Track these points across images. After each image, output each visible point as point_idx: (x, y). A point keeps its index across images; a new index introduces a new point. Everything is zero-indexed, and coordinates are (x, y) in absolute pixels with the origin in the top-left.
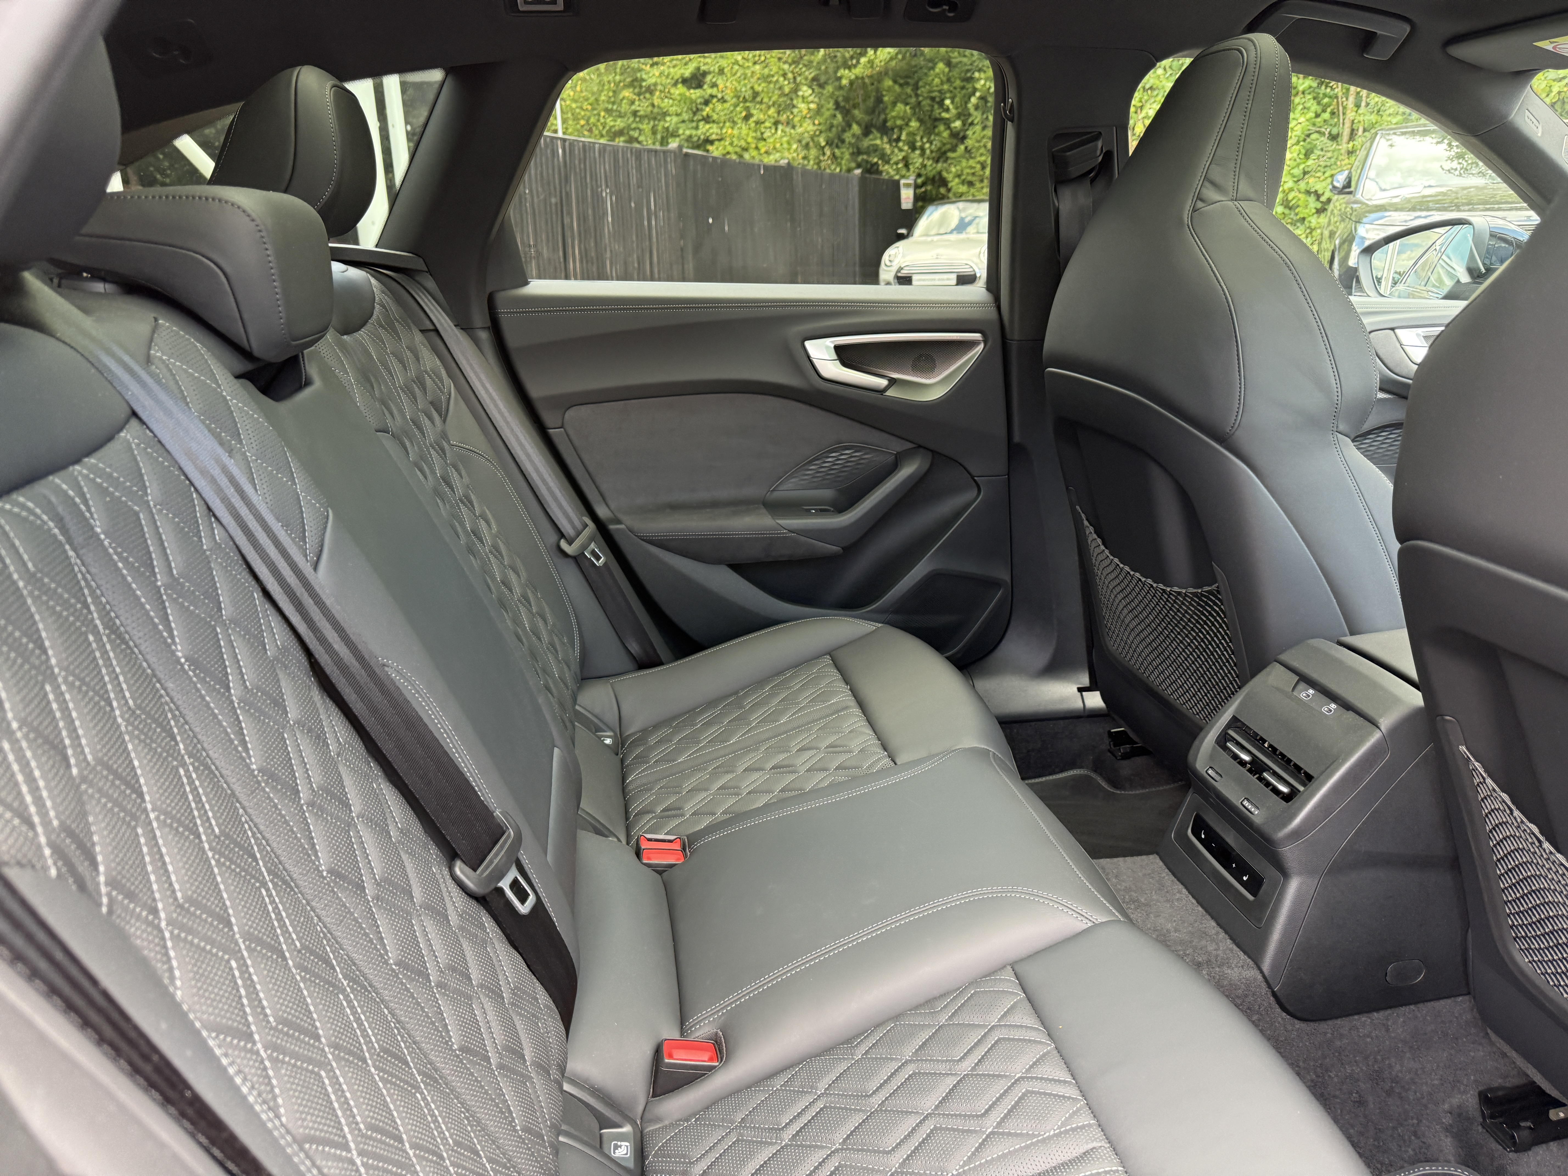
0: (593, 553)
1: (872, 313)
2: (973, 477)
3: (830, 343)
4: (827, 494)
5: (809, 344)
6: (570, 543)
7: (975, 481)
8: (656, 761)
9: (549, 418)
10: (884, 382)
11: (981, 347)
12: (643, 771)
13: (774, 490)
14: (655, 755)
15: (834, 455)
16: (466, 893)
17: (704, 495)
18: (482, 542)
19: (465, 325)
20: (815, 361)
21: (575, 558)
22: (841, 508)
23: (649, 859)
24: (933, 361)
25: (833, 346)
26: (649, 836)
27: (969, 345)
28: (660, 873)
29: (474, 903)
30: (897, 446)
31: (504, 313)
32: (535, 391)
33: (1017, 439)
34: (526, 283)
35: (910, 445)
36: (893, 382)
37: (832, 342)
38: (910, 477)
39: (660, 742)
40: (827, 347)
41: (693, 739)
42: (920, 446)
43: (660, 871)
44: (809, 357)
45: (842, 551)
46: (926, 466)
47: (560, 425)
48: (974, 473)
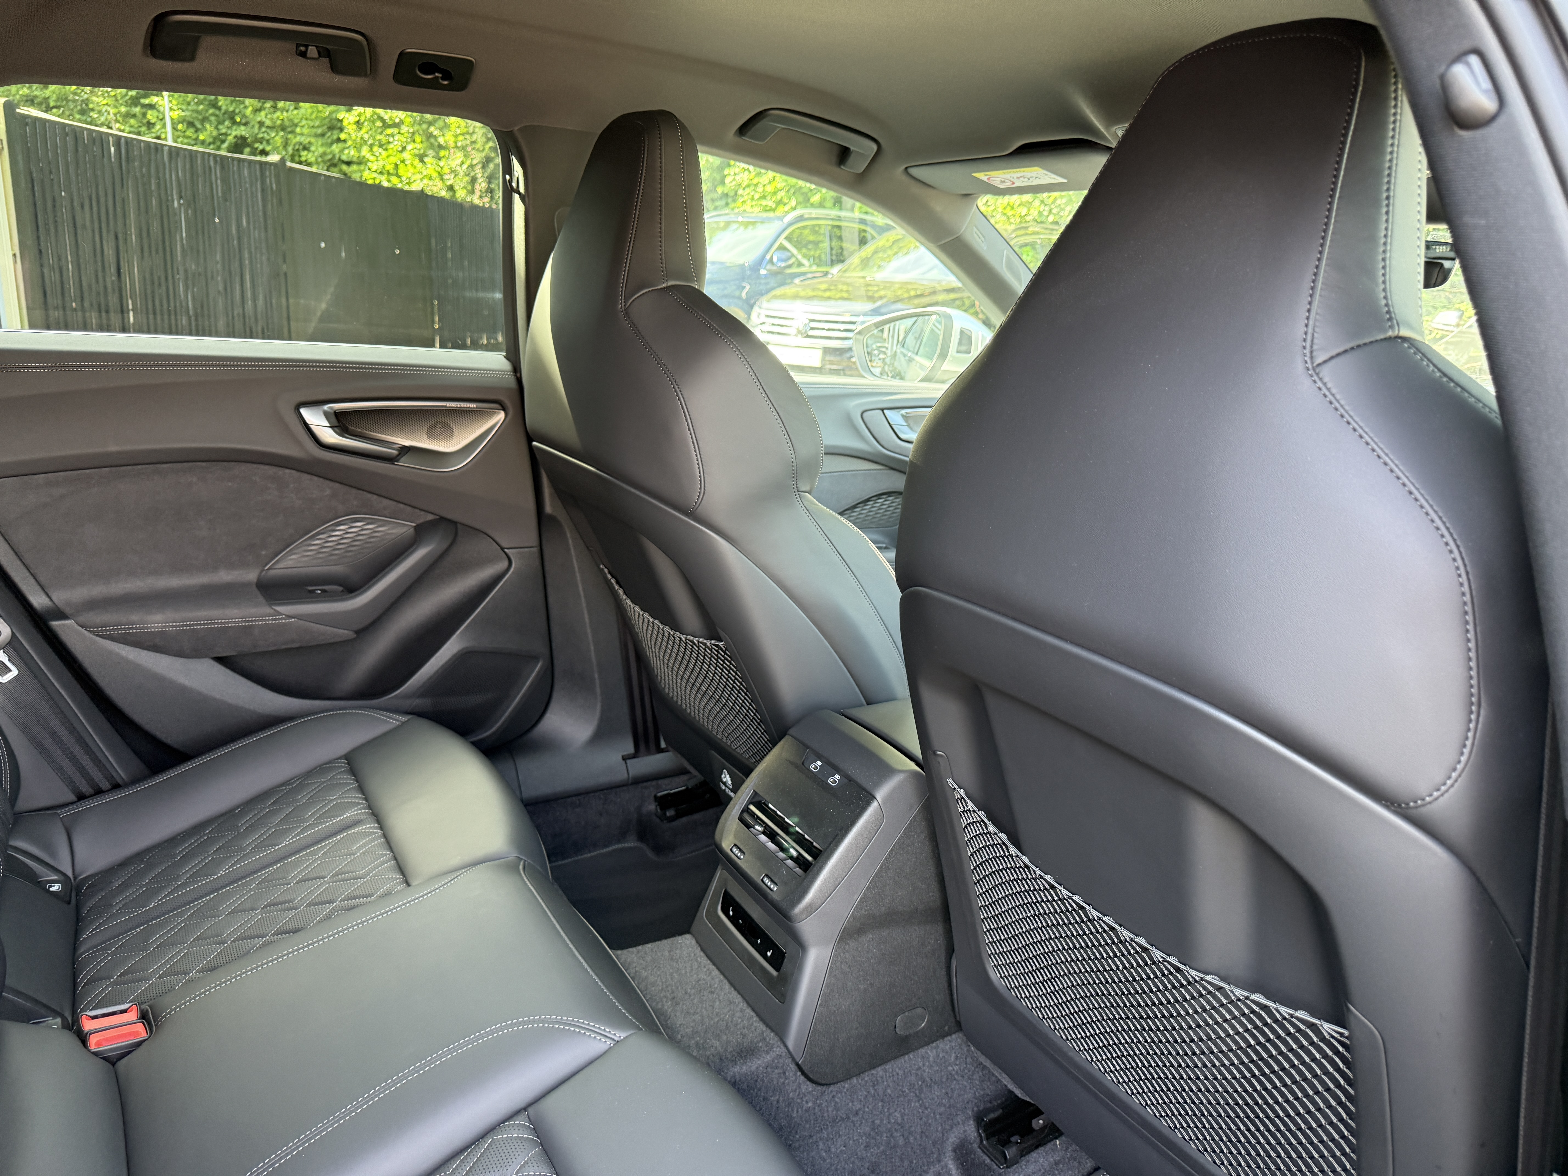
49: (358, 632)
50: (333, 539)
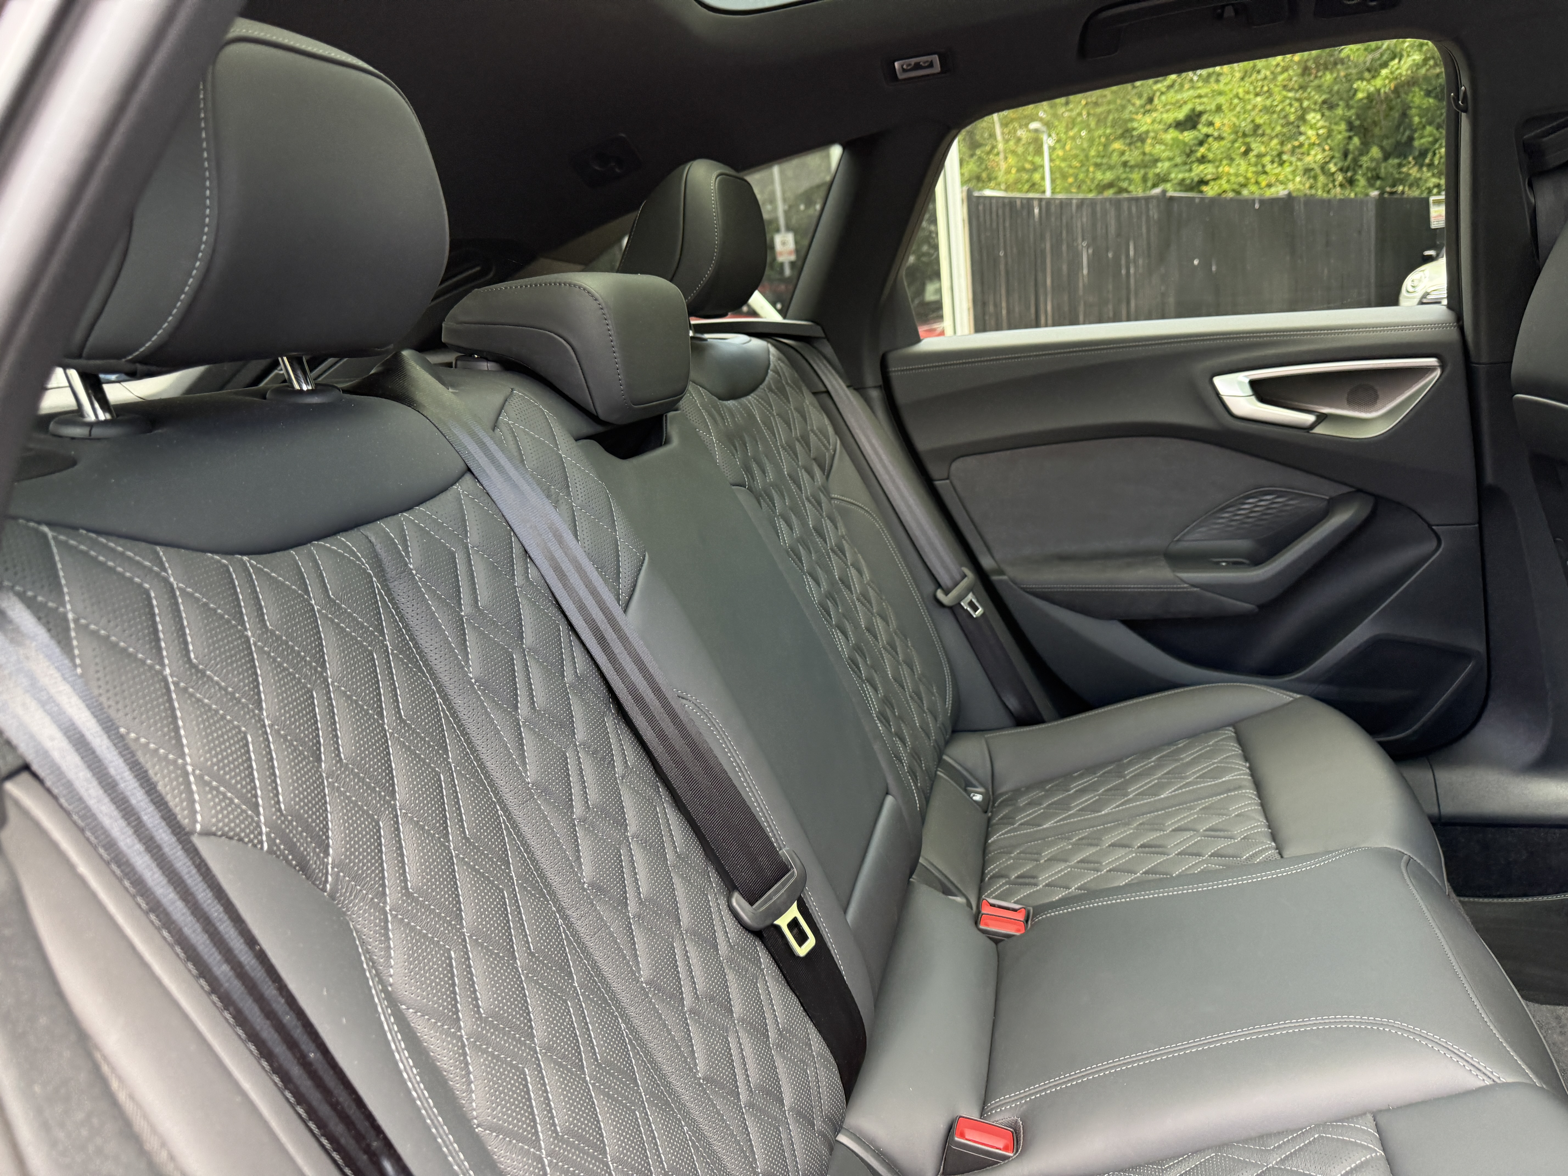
0: (971, 604)
1: (1300, 342)
2: (1430, 526)
3: (1244, 377)
4: (1244, 544)
5: (1218, 381)
6: (947, 592)
7: (1433, 530)
8: (1021, 824)
9: (935, 470)
10: (1310, 419)
11: (1438, 373)
12: (1006, 833)
13: (1178, 540)
14: (1021, 818)
15: (1251, 501)
16: (741, 925)
17: (1096, 545)
18: (850, 590)
19: (857, 386)
20: (1227, 400)
21: (951, 608)
22: (1256, 561)
23: (987, 925)
24: (1376, 392)
25: (1247, 380)
26: (992, 901)
27: (1422, 372)
28: (996, 942)
29: (750, 937)
30: (1332, 490)
31: (895, 370)
32: (922, 445)
33: (1490, 478)
34: (918, 340)
35: (1345, 489)
36: (1322, 418)
37: (1246, 376)
38: (1344, 526)
39: (1030, 804)
40: (1240, 383)
41: (1064, 805)
42: (1359, 490)
43: (997, 940)
44: (1217, 394)
45: (1257, 610)
46: (1365, 513)
47: (946, 476)
48: (1432, 522)
49: (1261, 607)
50: (1242, 512)
